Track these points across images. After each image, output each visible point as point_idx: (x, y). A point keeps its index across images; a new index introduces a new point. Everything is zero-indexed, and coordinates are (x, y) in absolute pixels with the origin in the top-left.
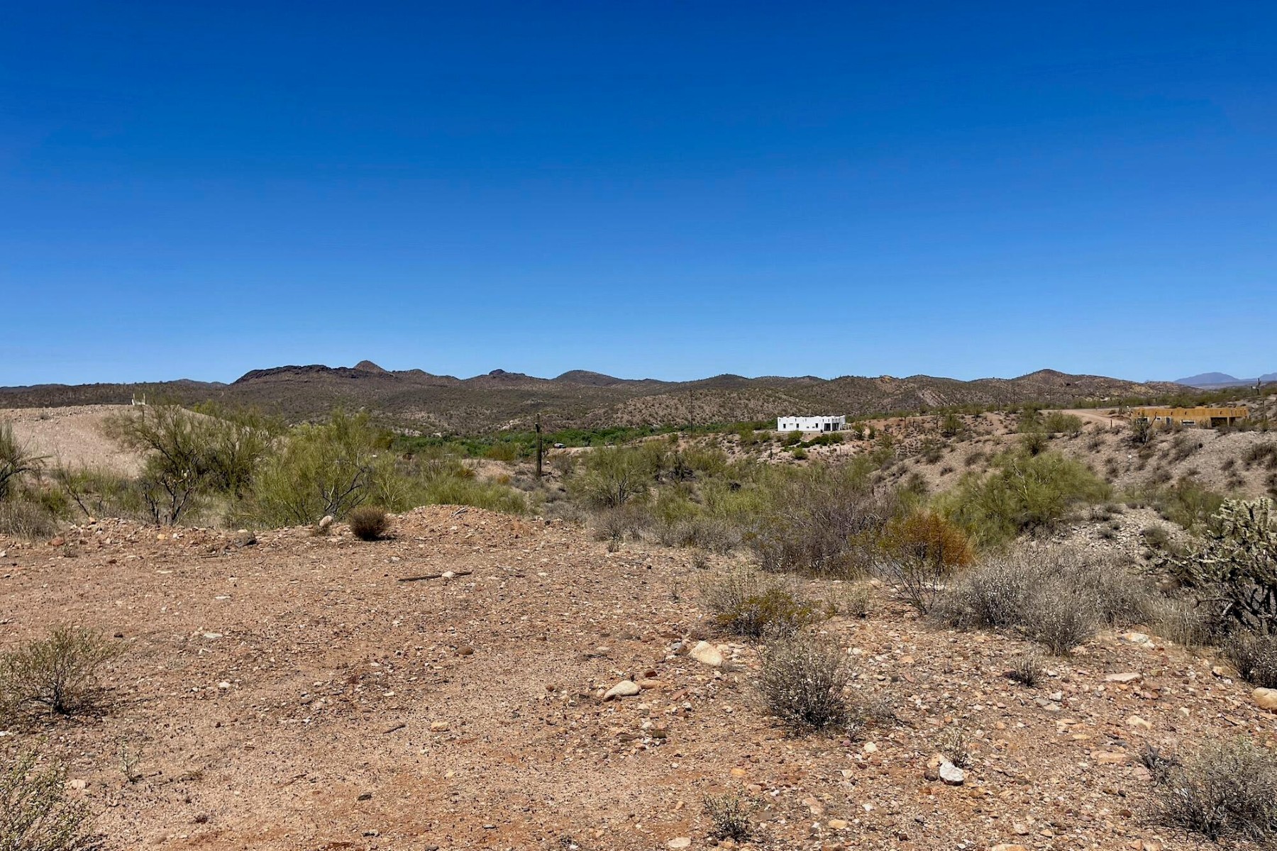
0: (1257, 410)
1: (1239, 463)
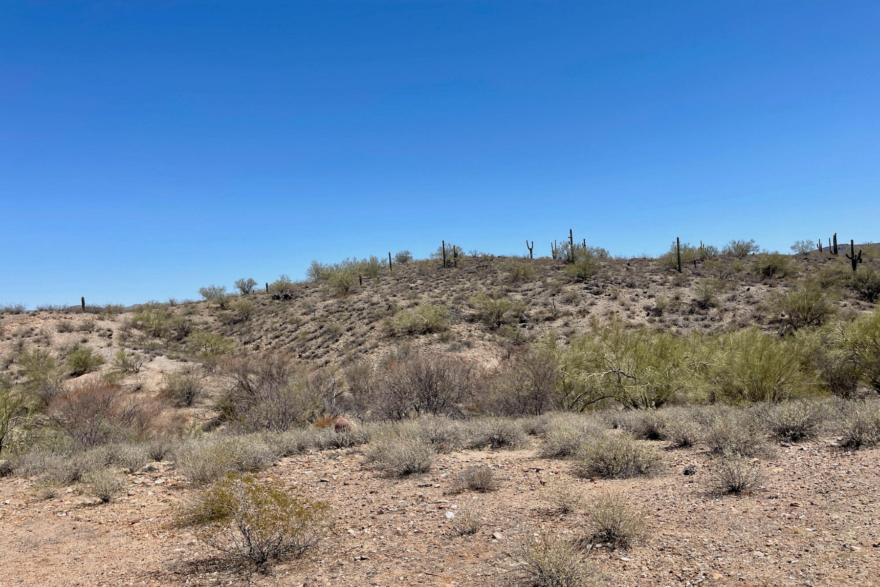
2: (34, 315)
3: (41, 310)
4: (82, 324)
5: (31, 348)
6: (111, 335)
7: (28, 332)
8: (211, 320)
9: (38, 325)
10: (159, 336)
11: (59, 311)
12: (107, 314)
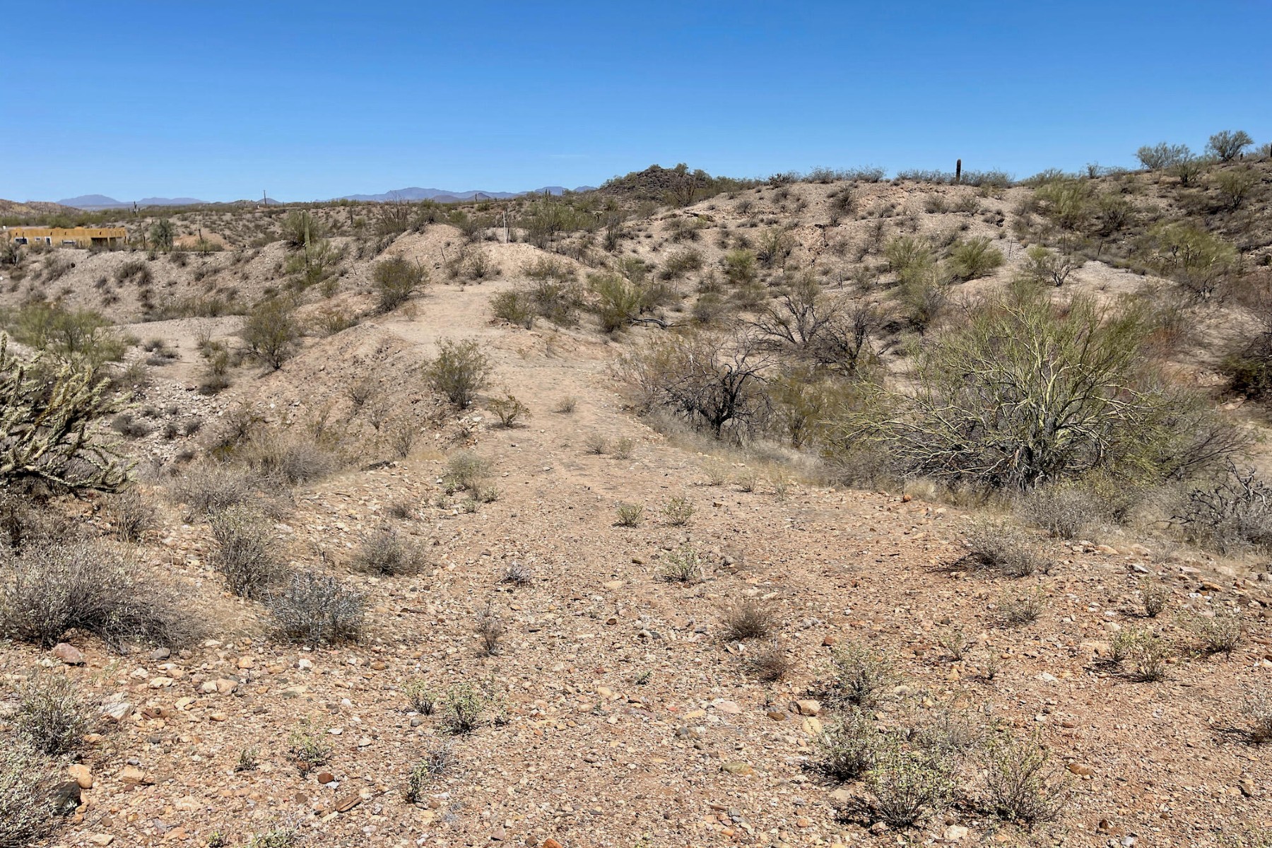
0: (135, 231)
1: (112, 281)
2: (896, 185)
3: (904, 178)
4: (960, 201)
5: (893, 233)
6: (1002, 220)
7: (887, 210)
8: (1163, 203)
9: (901, 201)
10: (1070, 228)
11: (928, 181)
12: (991, 188)
